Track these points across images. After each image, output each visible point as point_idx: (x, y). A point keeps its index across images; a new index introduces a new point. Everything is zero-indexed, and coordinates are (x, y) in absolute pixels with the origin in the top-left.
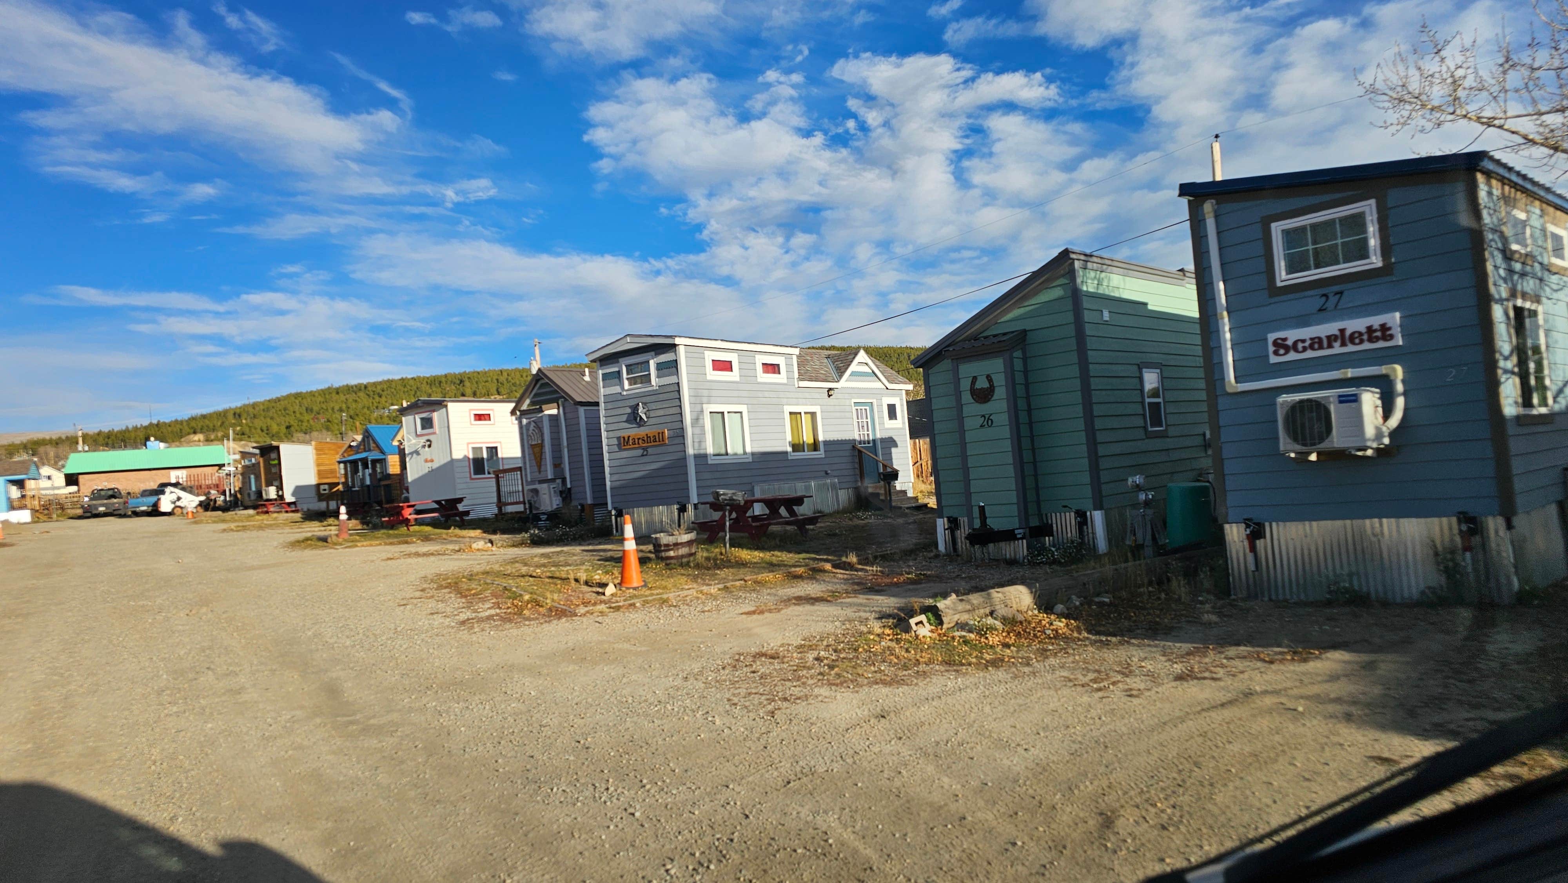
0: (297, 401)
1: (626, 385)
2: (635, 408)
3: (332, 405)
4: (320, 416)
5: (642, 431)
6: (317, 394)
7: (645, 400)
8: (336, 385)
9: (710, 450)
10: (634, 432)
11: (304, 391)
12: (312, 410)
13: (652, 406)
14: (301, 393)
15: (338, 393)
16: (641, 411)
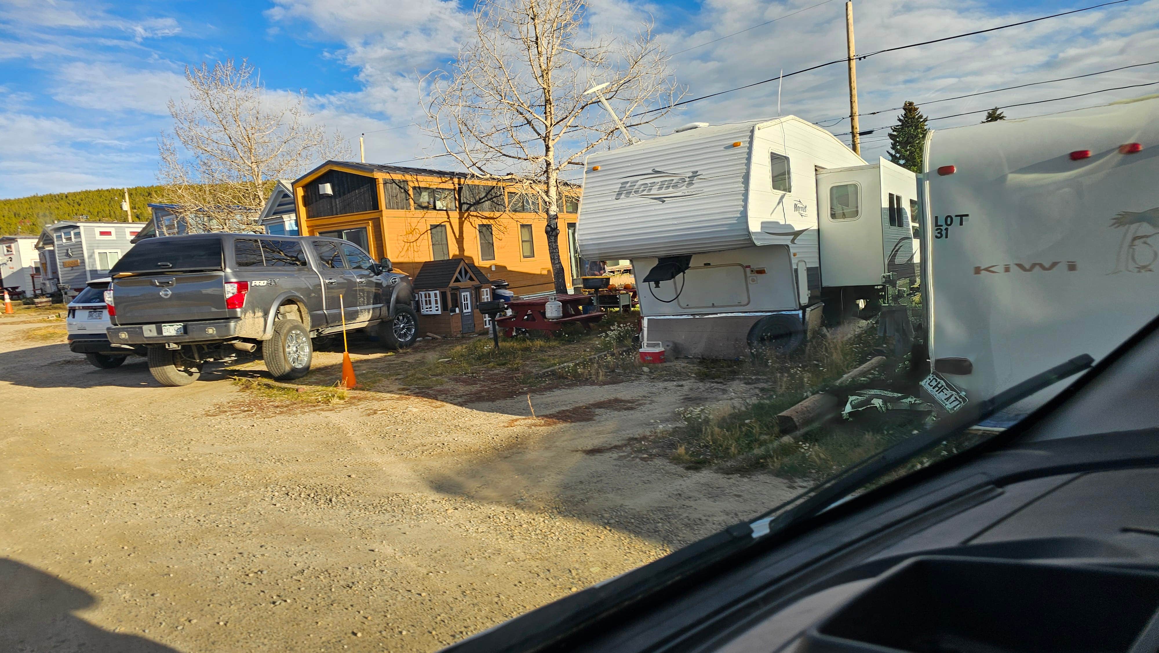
0: (6, 207)
1: (64, 241)
2: (67, 250)
3: (36, 211)
4: (26, 221)
5: (71, 260)
6: (23, 202)
7: (71, 247)
8: (40, 194)
9: (99, 268)
10: (68, 260)
11: (12, 198)
12: (19, 215)
13: (74, 250)
14: (10, 200)
15: (42, 201)
16: (69, 251)
